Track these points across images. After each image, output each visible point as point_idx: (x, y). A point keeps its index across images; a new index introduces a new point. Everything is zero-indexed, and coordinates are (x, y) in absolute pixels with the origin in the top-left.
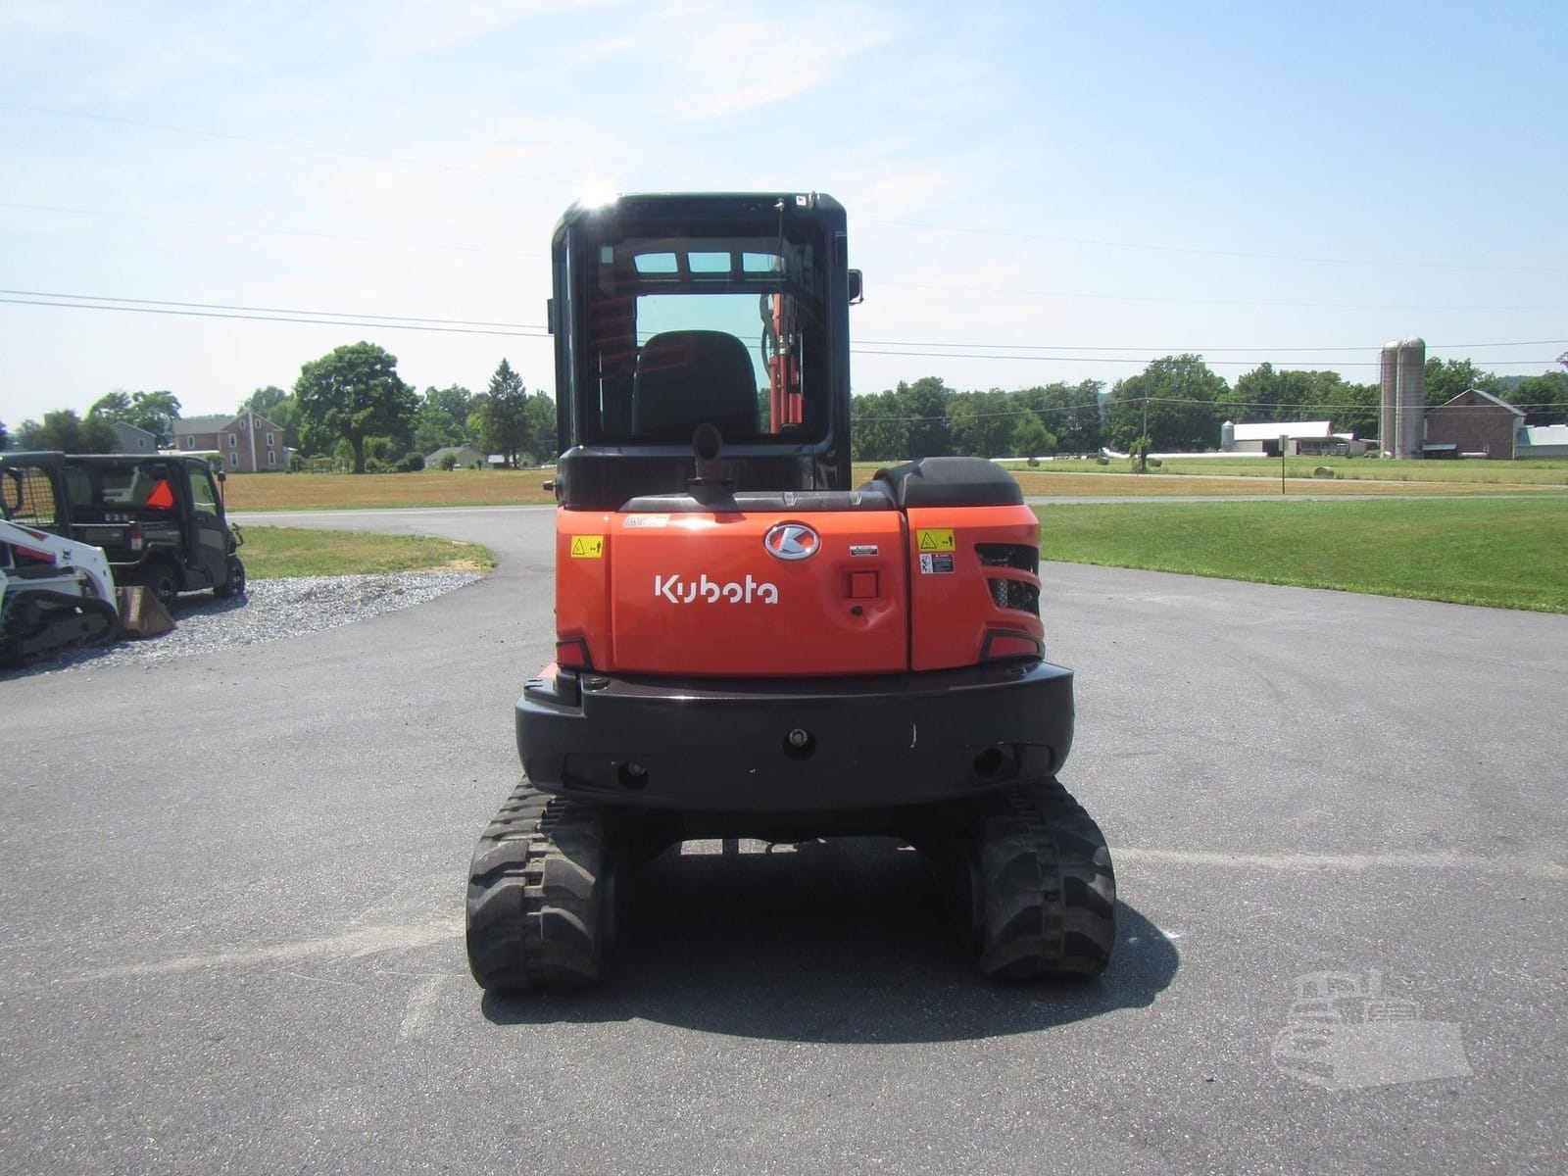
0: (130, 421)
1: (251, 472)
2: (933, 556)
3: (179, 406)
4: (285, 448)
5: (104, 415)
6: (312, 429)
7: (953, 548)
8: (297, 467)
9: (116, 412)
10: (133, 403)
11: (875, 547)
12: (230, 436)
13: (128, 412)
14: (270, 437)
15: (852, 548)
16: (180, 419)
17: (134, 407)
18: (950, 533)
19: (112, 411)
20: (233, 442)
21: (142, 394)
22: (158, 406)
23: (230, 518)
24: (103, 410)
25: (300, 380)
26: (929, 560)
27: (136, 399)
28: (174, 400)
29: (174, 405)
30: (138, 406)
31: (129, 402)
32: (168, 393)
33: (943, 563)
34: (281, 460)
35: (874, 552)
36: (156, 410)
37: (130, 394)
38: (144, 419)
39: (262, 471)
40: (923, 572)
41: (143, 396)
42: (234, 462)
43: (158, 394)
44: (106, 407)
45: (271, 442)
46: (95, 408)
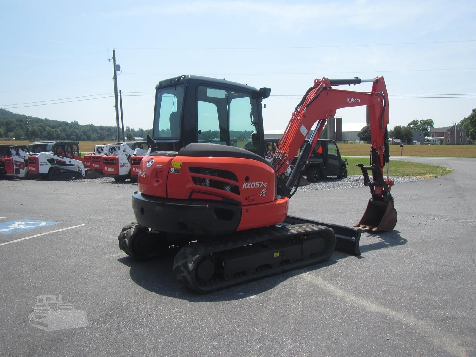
0: (418, 129)
1: (454, 144)
2: (174, 169)
3: (434, 124)
4: (466, 137)
5: (411, 127)
6: (474, 130)
7: (181, 167)
8: (470, 143)
9: (415, 126)
10: (420, 123)
11: (161, 165)
12: (448, 133)
13: (418, 126)
14: (461, 133)
15: (157, 165)
16: (433, 127)
17: (420, 125)
18: (181, 163)
19: (414, 126)
20: (449, 135)
21: (422, 120)
22: (427, 124)
23: (342, 157)
24: (411, 125)
25: (471, 114)
26: (173, 170)
27: (421, 122)
28: (432, 122)
29: (432, 123)
30: (421, 124)
31: (419, 123)
32: (431, 120)
33: (177, 171)
34: (464, 141)
35: (161, 167)
36: (426, 125)
37: (419, 120)
38: (422, 128)
39: (457, 144)
40: (171, 173)
41: (423, 121)
42: (449, 141)
43: (428, 120)
44: (412, 125)
45: (462, 135)
46: (409, 125)
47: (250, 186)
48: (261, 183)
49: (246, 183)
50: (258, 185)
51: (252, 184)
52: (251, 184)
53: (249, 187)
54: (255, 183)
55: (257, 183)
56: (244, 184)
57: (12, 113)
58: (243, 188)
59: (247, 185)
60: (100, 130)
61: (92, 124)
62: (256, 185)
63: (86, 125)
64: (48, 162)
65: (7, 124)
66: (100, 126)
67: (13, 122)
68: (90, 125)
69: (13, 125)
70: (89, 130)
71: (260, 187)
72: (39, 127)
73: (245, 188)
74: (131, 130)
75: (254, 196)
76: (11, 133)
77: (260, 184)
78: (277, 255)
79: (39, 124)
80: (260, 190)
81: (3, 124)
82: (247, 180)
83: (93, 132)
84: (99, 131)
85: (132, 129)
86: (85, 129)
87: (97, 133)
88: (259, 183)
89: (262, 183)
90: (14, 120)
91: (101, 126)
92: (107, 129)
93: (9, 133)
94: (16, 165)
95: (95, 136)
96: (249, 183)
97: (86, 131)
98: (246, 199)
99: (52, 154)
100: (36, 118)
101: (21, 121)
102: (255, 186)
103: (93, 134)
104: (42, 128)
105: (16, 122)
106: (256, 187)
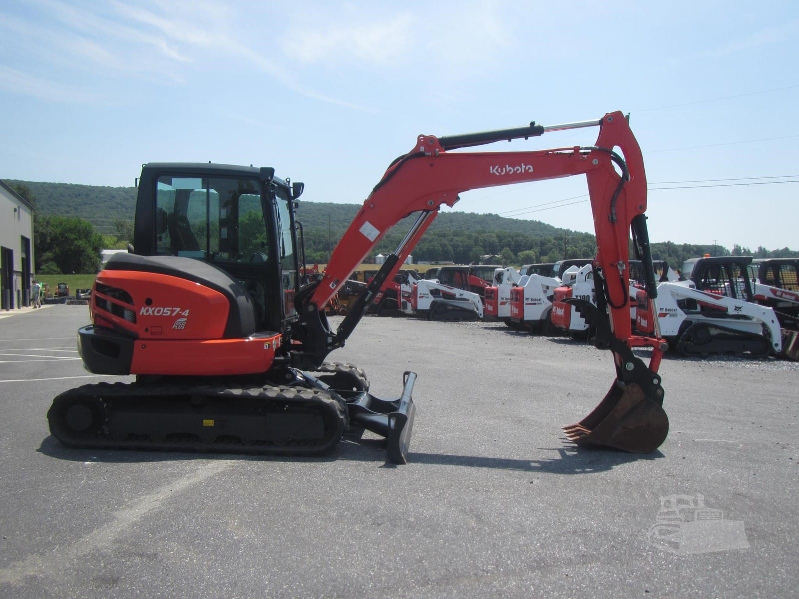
47: (153, 312)
48: (174, 309)
49: (147, 308)
50: (169, 312)
51: (157, 310)
52: (155, 309)
53: (152, 314)
54: (162, 309)
55: (166, 309)
56: (143, 308)
57: (553, 227)
58: (141, 314)
59: (147, 311)
60: (683, 251)
61: (669, 242)
62: (166, 311)
63: (659, 243)
64: (430, 294)
65: (543, 244)
66: (683, 244)
67: (549, 241)
68: (666, 242)
69: (549, 245)
70: (664, 252)
71: (173, 315)
72: (585, 248)
73: (145, 314)
74: (743, 251)
75: (161, 327)
76: (545, 257)
77: (173, 311)
78: (209, 423)
79: (586, 244)
80: (172, 319)
81: (536, 244)
82: (149, 302)
83: (670, 256)
84: (680, 253)
85: (744, 249)
86: (656, 250)
87: (678, 256)
88: (171, 309)
89: (178, 309)
90: (551, 238)
91: (685, 244)
92: (695, 249)
93: (542, 257)
94: (404, 297)
95: (673, 261)
96: (151, 308)
97: (659, 253)
98: (147, 330)
99: (437, 282)
100: (585, 233)
101: (561, 239)
102: (163, 313)
103: (670, 258)
104: (589, 249)
105: (553, 241)
106: (163, 315)
